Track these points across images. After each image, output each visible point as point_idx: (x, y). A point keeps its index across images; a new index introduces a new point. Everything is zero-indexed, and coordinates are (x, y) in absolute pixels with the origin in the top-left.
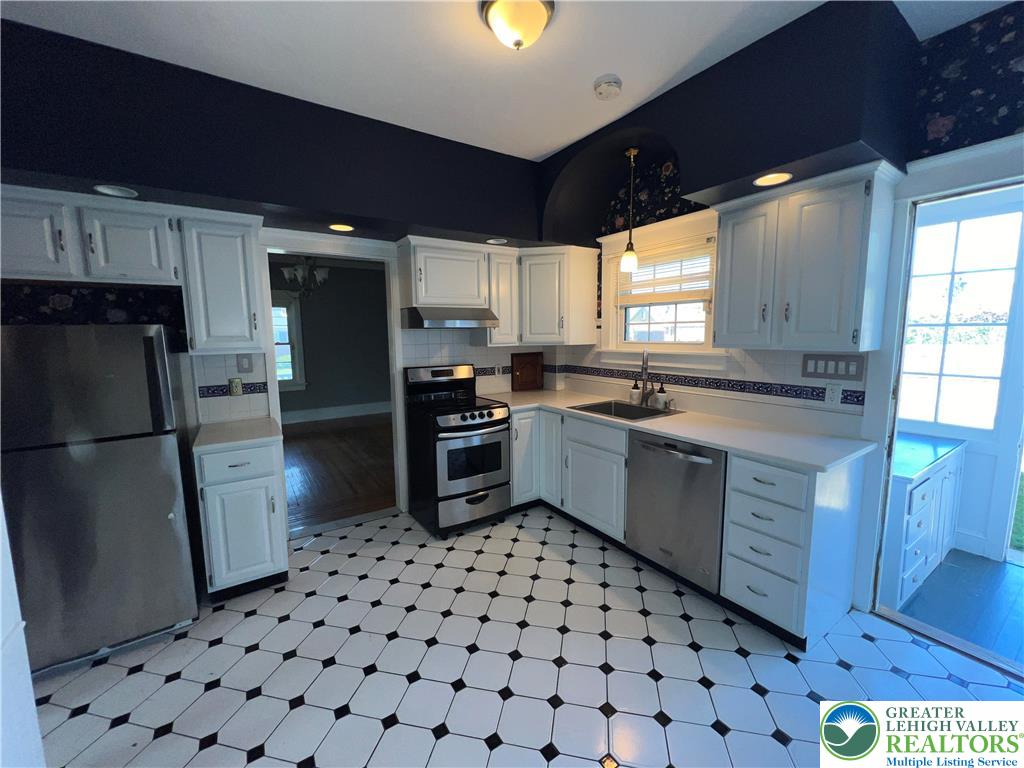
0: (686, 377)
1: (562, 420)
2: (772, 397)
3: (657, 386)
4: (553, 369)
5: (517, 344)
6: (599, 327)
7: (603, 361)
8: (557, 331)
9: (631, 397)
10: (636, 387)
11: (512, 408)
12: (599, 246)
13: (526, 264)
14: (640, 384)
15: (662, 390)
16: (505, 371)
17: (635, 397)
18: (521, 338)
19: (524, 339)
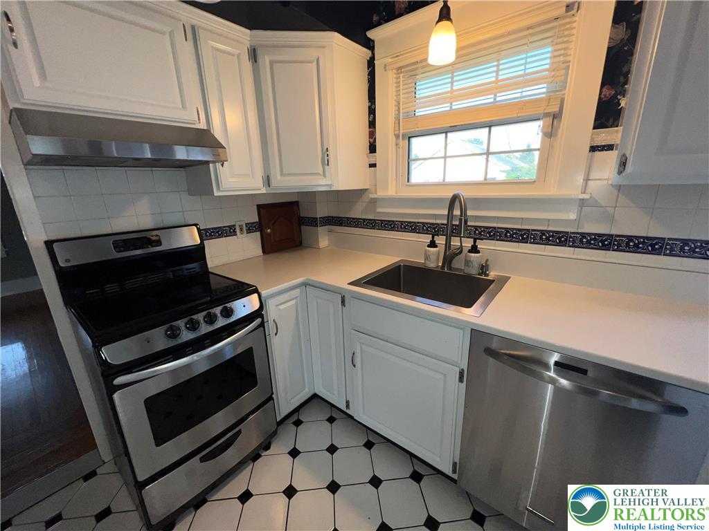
0: (507, 230)
1: (343, 302)
2: (661, 258)
3: (468, 243)
4: (313, 222)
5: (264, 191)
6: (373, 165)
7: (379, 210)
8: (321, 171)
9: (427, 257)
10: (433, 244)
11: (264, 293)
12: (369, 44)
13: (265, 60)
14: (440, 240)
15: (474, 249)
16: (250, 228)
17: (433, 257)
18: (267, 181)
19: (273, 183)
